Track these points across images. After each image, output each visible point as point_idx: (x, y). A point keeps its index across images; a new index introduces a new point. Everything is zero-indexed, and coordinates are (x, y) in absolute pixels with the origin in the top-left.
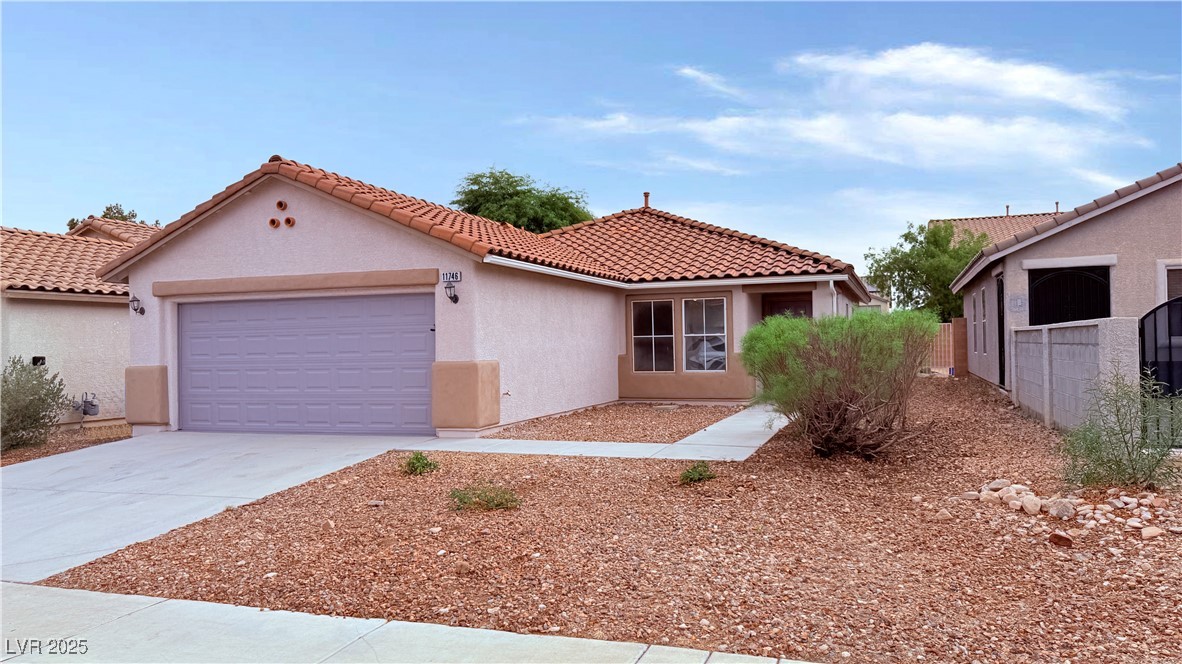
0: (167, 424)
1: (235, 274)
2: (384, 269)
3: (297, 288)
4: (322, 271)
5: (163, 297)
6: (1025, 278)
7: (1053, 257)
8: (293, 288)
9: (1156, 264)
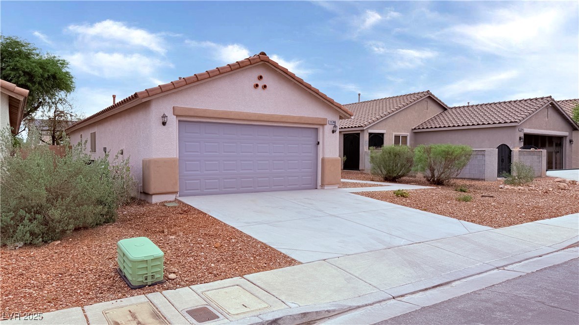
3: (268, 120)
4: (278, 113)
7: (375, 129)
8: (266, 120)
9: (392, 134)
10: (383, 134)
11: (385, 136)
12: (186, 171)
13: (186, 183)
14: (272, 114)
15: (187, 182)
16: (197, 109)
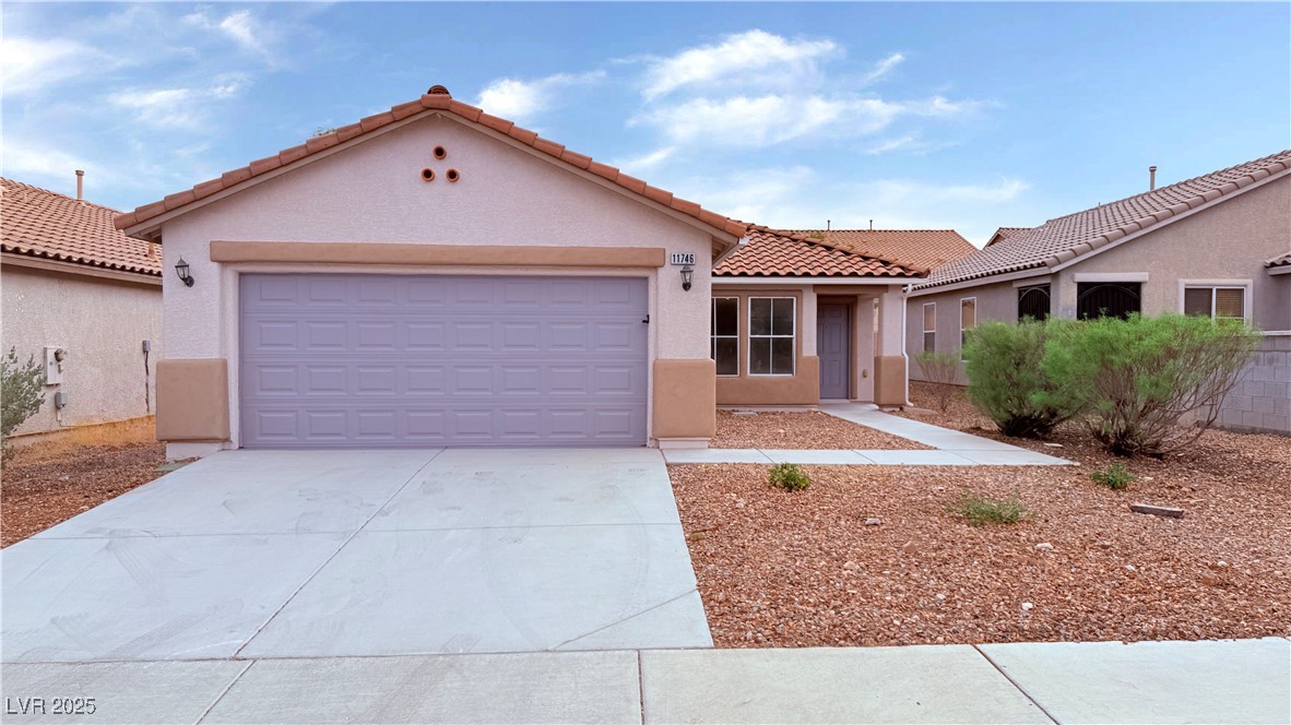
0: (227, 440)
1: (359, 238)
2: (591, 245)
5: (224, 263)
6: (1074, 290)
7: (1098, 271)
9: (1177, 283)
10: (1137, 286)
11: (1145, 290)
12: (263, 390)
13: (261, 417)
14: (478, 244)
15: (264, 415)
16: (265, 243)
